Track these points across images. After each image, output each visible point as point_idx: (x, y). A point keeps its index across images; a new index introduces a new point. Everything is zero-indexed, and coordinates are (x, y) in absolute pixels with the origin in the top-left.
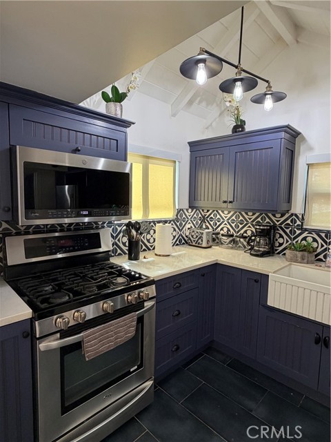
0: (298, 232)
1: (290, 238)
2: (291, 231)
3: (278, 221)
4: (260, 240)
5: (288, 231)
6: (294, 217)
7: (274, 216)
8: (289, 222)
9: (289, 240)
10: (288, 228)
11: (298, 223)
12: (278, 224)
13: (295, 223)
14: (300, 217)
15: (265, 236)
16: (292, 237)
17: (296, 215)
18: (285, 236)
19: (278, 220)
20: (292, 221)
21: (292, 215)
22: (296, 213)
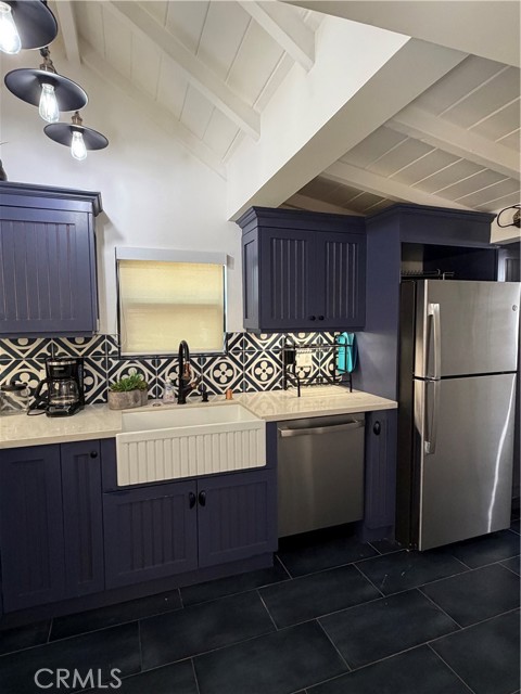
0: (115, 363)
1: (104, 374)
2: (103, 364)
3: (80, 350)
4: (60, 386)
5: (99, 364)
6: (106, 340)
7: (72, 341)
8: (99, 349)
9: (101, 377)
10: (98, 359)
11: (114, 349)
12: (80, 354)
13: (109, 350)
14: (116, 339)
15: (67, 378)
16: (107, 372)
17: (109, 338)
18: (95, 373)
19: (79, 348)
20: (103, 348)
21: (103, 337)
22: (109, 333)
